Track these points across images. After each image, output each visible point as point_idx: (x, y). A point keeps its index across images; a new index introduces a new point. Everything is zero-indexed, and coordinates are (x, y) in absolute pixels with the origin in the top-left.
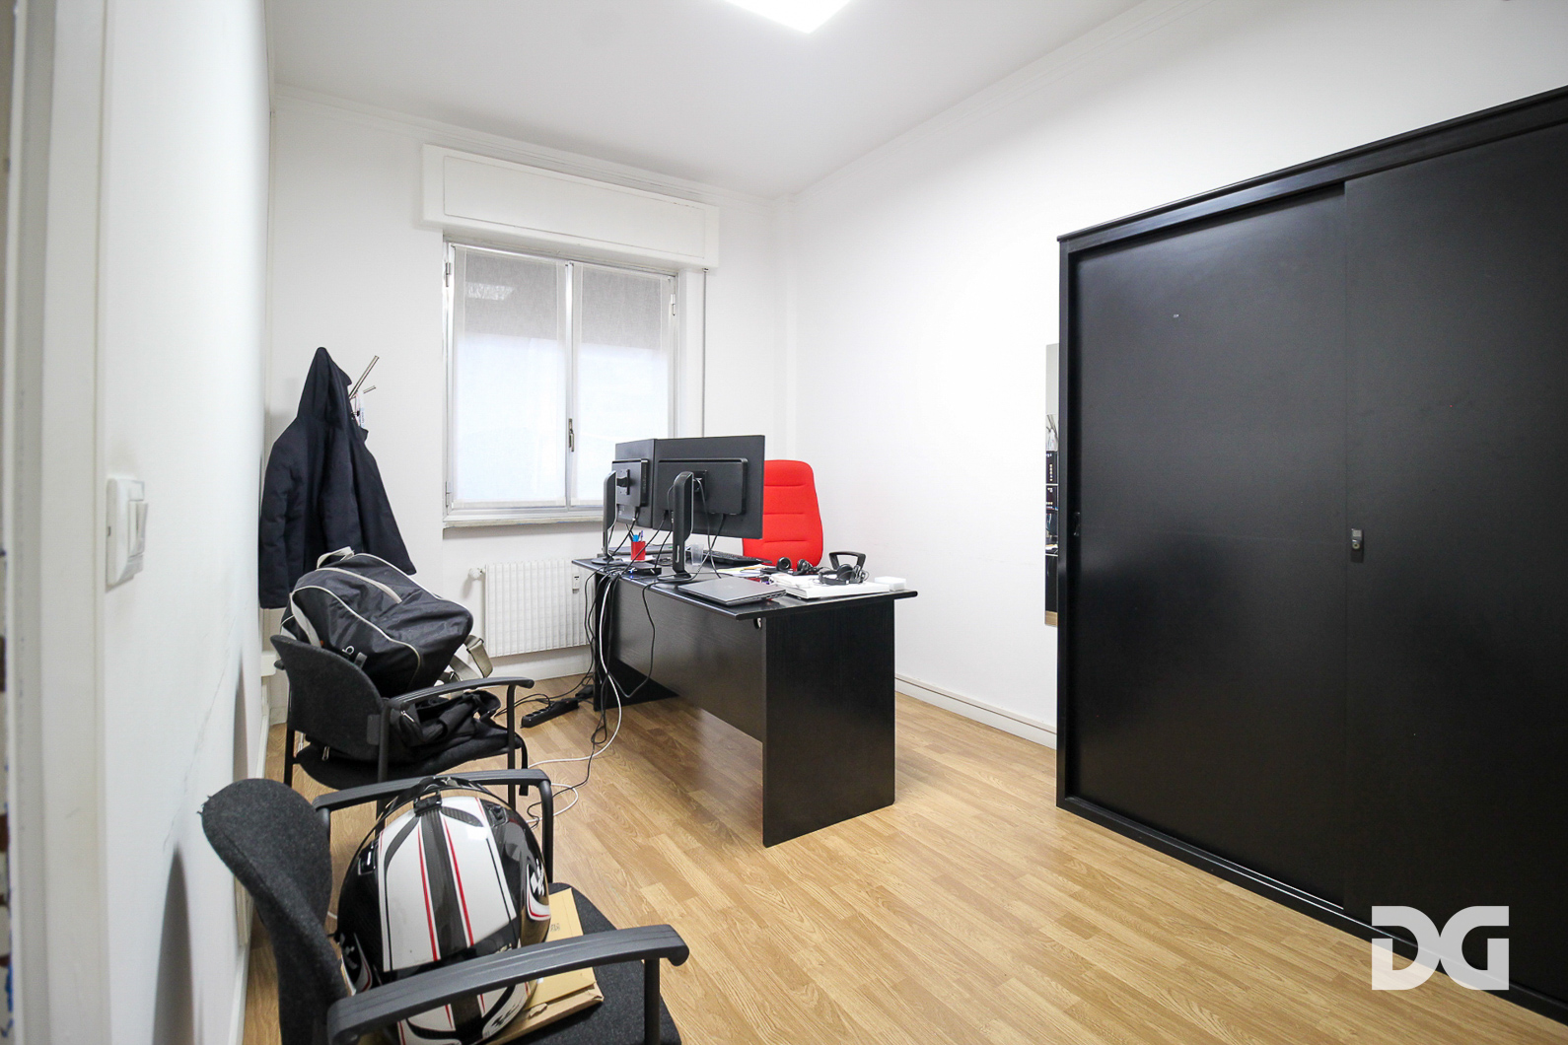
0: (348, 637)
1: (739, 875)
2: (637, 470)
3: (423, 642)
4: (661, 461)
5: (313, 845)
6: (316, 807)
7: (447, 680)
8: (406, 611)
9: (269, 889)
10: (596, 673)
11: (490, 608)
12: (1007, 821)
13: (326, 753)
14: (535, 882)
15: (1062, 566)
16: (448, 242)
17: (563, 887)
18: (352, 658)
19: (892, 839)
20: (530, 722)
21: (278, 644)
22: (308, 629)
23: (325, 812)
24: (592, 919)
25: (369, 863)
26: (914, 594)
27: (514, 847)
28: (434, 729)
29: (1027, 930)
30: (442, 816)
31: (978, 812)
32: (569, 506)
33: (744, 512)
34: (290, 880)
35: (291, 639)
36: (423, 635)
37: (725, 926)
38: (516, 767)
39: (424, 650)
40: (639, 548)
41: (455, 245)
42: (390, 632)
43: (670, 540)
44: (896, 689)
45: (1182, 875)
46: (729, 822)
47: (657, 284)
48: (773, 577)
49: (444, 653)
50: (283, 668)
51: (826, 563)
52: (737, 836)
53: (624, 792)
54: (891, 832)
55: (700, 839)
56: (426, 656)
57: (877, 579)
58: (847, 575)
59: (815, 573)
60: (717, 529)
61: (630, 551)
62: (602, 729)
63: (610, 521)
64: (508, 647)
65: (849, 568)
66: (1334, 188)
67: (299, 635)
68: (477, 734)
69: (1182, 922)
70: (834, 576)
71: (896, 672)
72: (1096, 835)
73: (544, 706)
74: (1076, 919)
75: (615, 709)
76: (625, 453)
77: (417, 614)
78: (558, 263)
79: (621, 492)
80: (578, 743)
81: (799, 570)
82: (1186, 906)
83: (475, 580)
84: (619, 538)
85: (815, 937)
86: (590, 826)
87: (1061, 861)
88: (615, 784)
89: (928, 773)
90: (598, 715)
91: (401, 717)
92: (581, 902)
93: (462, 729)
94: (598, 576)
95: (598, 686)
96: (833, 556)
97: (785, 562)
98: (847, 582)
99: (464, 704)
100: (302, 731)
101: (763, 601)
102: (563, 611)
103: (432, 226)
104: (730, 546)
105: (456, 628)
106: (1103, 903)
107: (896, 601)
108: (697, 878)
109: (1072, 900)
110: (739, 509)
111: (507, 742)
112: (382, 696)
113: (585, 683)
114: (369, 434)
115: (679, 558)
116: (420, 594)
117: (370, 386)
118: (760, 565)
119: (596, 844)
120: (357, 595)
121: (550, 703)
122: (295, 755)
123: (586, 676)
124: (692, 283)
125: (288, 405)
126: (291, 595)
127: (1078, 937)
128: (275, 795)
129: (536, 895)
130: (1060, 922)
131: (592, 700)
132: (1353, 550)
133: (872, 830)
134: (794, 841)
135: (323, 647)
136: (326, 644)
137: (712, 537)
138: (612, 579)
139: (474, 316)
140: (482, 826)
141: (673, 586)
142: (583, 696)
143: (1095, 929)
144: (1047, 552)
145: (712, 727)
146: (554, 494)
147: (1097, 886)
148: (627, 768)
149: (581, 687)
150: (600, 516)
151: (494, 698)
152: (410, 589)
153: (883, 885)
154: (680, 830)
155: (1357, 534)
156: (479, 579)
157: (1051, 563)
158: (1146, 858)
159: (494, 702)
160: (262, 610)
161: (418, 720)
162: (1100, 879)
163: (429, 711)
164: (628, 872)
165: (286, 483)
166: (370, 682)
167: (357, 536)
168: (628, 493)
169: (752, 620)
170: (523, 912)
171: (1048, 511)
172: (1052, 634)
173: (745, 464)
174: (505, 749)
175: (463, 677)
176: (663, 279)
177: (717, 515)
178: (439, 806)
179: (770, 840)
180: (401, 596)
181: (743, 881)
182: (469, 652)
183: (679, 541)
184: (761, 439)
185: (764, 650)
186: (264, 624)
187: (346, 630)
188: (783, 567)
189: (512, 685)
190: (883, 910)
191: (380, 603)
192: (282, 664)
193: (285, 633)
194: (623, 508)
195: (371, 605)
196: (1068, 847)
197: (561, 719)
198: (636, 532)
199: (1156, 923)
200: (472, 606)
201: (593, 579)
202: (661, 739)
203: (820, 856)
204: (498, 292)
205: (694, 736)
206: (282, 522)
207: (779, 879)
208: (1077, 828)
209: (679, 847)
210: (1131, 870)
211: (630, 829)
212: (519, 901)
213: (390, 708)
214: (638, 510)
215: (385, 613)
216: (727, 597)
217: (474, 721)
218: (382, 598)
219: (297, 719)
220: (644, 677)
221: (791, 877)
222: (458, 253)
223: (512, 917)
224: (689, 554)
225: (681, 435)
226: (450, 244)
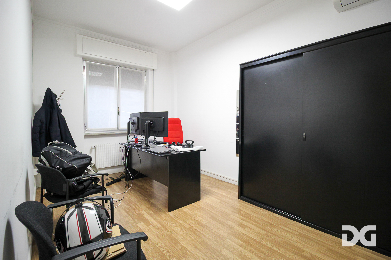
0: (57, 164)
1: (162, 219)
2: (136, 120)
3: (78, 165)
4: (142, 118)
5: (47, 217)
6: (48, 208)
7: (85, 174)
8: (73, 157)
10: (126, 171)
11: (97, 156)
12: (227, 203)
13: (52, 194)
14: (108, 223)
15: (240, 143)
17: (116, 224)
18: (59, 169)
19: (200, 209)
20: (108, 185)
21: (37, 166)
22: (46, 162)
23: (51, 209)
24: (123, 231)
25: (63, 221)
26: (205, 150)
27: (102, 215)
28: (81, 187)
29: (231, 228)
30: (83, 208)
31: (220, 201)
32: (118, 130)
35: (41, 165)
36: (78, 163)
37: (159, 232)
38: (104, 196)
39: (78, 167)
40: (137, 140)
41: (86, 61)
42: (69, 162)
43: (145, 138)
44: (201, 173)
45: (266, 213)
46: (160, 207)
47: (141, 73)
48: (171, 146)
49: (84, 167)
50: (39, 172)
51: (184, 143)
52: (162, 210)
53: (133, 201)
54: (200, 207)
55: (153, 211)
56: (79, 168)
57: (196, 146)
58: (189, 146)
59: (181, 145)
60: (156, 135)
61: (134, 141)
62: (128, 185)
63: (129, 133)
64: (100, 166)
65: (189, 144)
66: (301, 55)
67: (43, 164)
68: (94, 187)
69: (266, 223)
70: (186, 146)
71: (201, 169)
72: (247, 205)
73: (112, 180)
74: (242, 224)
75: (131, 180)
76: (133, 116)
77: (76, 157)
78: (114, 67)
79: (132, 126)
80: (121, 189)
81: (177, 145)
82: (267, 220)
83: (93, 149)
84: (131, 138)
85: (181, 233)
86: (124, 210)
87: (239, 211)
88: (131, 199)
89: (209, 193)
90: (126, 182)
91: (73, 184)
92: (121, 228)
93: (89, 187)
94: (126, 147)
95: (126, 175)
96: (186, 141)
97: (174, 143)
98: (189, 147)
99: (90, 180)
100: (45, 189)
101: (168, 152)
102: (117, 156)
103: (79, 56)
104: (160, 139)
105: (87, 161)
106: (248, 220)
107: (201, 152)
108: (152, 220)
109: (241, 220)
110: (162, 130)
111: (102, 189)
112: (67, 179)
113: (123, 174)
114: (62, 111)
115: (147, 143)
116: (77, 152)
117: (63, 98)
118: (168, 144)
119: (126, 214)
120: (59, 153)
121: (114, 179)
122: (43, 195)
123: (123, 172)
124: (150, 73)
125: (39, 103)
126: (41, 153)
127: (243, 228)
128: (36, 205)
129: (108, 227)
130: (239, 225)
131: (125, 178)
132: (304, 138)
133: (194, 206)
134: (176, 210)
135: (50, 167)
136: (51, 165)
137: (155, 137)
138: (130, 148)
139: (91, 80)
140: (94, 210)
141: (145, 149)
142: (123, 177)
143: (246, 226)
144: (237, 139)
145: (156, 184)
146: (114, 127)
147: (247, 217)
148: (134, 195)
149: (122, 175)
150: (126, 132)
151: (98, 178)
152: (74, 151)
153: (198, 219)
154: (148, 209)
155: (304, 134)
156: (94, 148)
157: (237, 142)
158: (258, 209)
159: (98, 180)
160: (33, 157)
161: (77, 185)
162: (248, 215)
163: (80, 182)
164: (134, 220)
165: (39, 124)
166: (64, 175)
167: (60, 137)
168: (134, 126)
169: (165, 157)
170: (105, 231)
171: (237, 130)
172: (237, 159)
173: (163, 119)
174: (101, 191)
175: (90, 173)
176: (142, 72)
177: (156, 131)
178: (82, 206)
179: (170, 210)
180: (72, 153)
181: (163, 221)
182: (91, 167)
183: (147, 138)
184: (168, 112)
185: (168, 164)
186: (34, 161)
187: (57, 162)
188: (173, 144)
189: (103, 175)
190: (198, 225)
191: (66, 155)
192: (39, 171)
193: (39, 163)
194: (132, 130)
195: (64, 155)
196: (241, 208)
197: (117, 183)
198: (136, 136)
199: (260, 224)
200: (92, 156)
201: (124, 148)
202: (143, 187)
203: (182, 213)
204: (98, 74)
205: (152, 186)
206: (38, 134)
207: (172, 219)
208: (243, 203)
209: (147, 213)
210: (254, 212)
211: (135, 210)
212: (104, 228)
213: (69, 182)
214: (136, 130)
215: (67, 157)
216: (159, 152)
217: (93, 184)
218: (67, 153)
219: (44, 185)
220: (138, 172)
221: (175, 219)
222: (87, 64)
223: (102, 233)
224: (149, 141)
225: (147, 111)
226: (84, 61)
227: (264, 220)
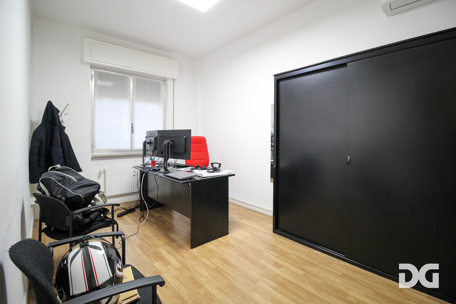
0: (59, 193)
1: (183, 258)
2: (153, 139)
3: (84, 193)
4: (160, 137)
5: (47, 258)
6: (48, 247)
7: (92, 205)
8: (79, 184)
9: (31, 273)
10: (141, 200)
11: (107, 181)
12: (259, 237)
13: (52, 229)
14: (119, 265)
15: (275, 166)
16: (92, 68)
17: (129, 265)
18: (61, 199)
19: (228, 245)
20: (119, 216)
21: (35, 195)
22: (46, 190)
23: (51, 248)
24: (137, 275)
25: (65, 263)
26: (234, 175)
28: (88, 220)
29: (264, 267)
30: (89, 248)
31: (251, 235)
32: (132, 150)
33: (185, 152)
34: (39, 270)
35: (39, 194)
36: (84, 191)
37: (179, 273)
38: (115, 231)
39: (84, 196)
40: (154, 163)
41: (94, 69)
42: (73, 191)
43: (163, 160)
44: (229, 201)
45: (305, 249)
46: (181, 242)
47: (159, 83)
48: (194, 171)
49: (91, 197)
50: (37, 203)
51: (210, 166)
52: (182, 246)
53: (149, 235)
54: (227, 242)
55: (172, 248)
56: (85, 198)
57: (224, 171)
58: (215, 170)
59: (206, 169)
60: (177, 157)
61: (151, 163)
62: (143, 217)
63: (144, 155)
64: (110, 193)
65: (216, 168)
66: (345, 65)
67: (43, 192)
68: (102, 220)
69: (305, 262)
70: (211, 170)
71: (229, 196)
72: (283, 240)
73: (124, 211)
74: (277, 263)
75: (147, 211)
76: (149, 134)
77: (82, 185)
78: (128, 76)
79: (148, 146)
80: (135, 221)
81: (202, 168)
82: (305, 258)
83: (102, 173)
84: (147, 160)
85: (205, 274)
86: (138, 246)
87: (273, 248)
88: (146, 233)
89: (238, 225)
90: (141, 213)
91: (77, 217)
92: (134, 269)
93: (97, 220)
94: (141, 171)
95: (141, 204)
96: (212, 164)
97: (197, 166)
98: (215, 172)
99: (98, 212)
100: (44, 222)
101: (191, 178)
102: (130, 182)
103: (86, 63)
104: (182, 162)
105: (95, 189)
106: (284, 258)
107: (229, 177)
108: (171, 259)
109: (276, 258)
110: (183, 151)
111: (112, 223)
112: (70, 210)
113: (137, 203)
114: (66, 128)
115: (166, 165)
116: (83, 179)
117: (66, 113)
118: (190, 167)
119: (140, 251)
120: (62, 179)
121: (126, 209)
122: (42, 229)
123: (138, 201)
124: (170, 83)
125: (38, 118)
126: (40, 179)
127: (277, 268)
128: (34, 244)
129: (119, 269)
130: (273, 264)
131: (139, 208)
132: (348, 162)
133: (222, 242)
134: (200, 247)
135: (51, 196)
136: (52, 195)
137: (176, 159)
138: (145, 172)
139: (100, 91)
140: (101, 250)
141: (164, 174)
142: (137, 207)
143: (282, 266)
144: (271, 162)
145: (177, 215)
146: (127, 146)
147: (283, 254)
148: (150, 228)
149: (136, 204)
150: (141, 153)
151: (108, 210)
152: (80, 177)
153: (225, 258)
154: (166, 246)
155: (349, 157)
156: (103, 172)
157: (272, 165)
158: (296, 245)
159: (107, 211)
160: (30, 184)
161: (83, 218)
162: (284, 252)
163: (86, 215)
164: (150, 259)
165: (38, 144)
166: (66, 207)
167: (62, 160)
168: (150, 146)
169: (187, 184)
170: (115, 275)
171: (271, 150)
172: (272, 184)
173: (185, 138)
174: (111, 225)
175: (98, 204)
176: (161, 82)
177: (177, 153)
178: (88, 245)
179: (193, 246)
180: (77, 179)
181: (184, 259)
182: (99, 196)
183: (166, 160)
184: (190, 130)
185: (191, 191)
186: (31, 189)
187: (58, 190)
188: (197, 168)
189: (113, 205)
190: (225, 265)
191: (70, 182)
192: (37, 202)
193: (38, 192)
194: (149, 151)
195: (67, 183)
196: (275, 244)
197: (130, 214)
198: (153, 158)
199: (298, 263)
200: (100, 182)
201: (139, 172)
202: (161, 219)
203: (207, 251)
204: (109, 84)
205: (171, 218)
206: (37, 156)
207: (195, 258)
208: (278, 238)
209: (166, 251)
210: (291, 249)
211: (151, 246)
212: (113, 271)
213: (73, 214)
214: (153, 151)
215: (71, 185)
216: (180, 177)
217: (101, 217)
218: (70, 180)
219: (43, 218)
220: (155, 201)
221: (199, 257)
222: (95, 72)
223: (111, 277)
224: (169, 164)
225: (167, 129)
226: (93, 69)
227: (303, 258)
